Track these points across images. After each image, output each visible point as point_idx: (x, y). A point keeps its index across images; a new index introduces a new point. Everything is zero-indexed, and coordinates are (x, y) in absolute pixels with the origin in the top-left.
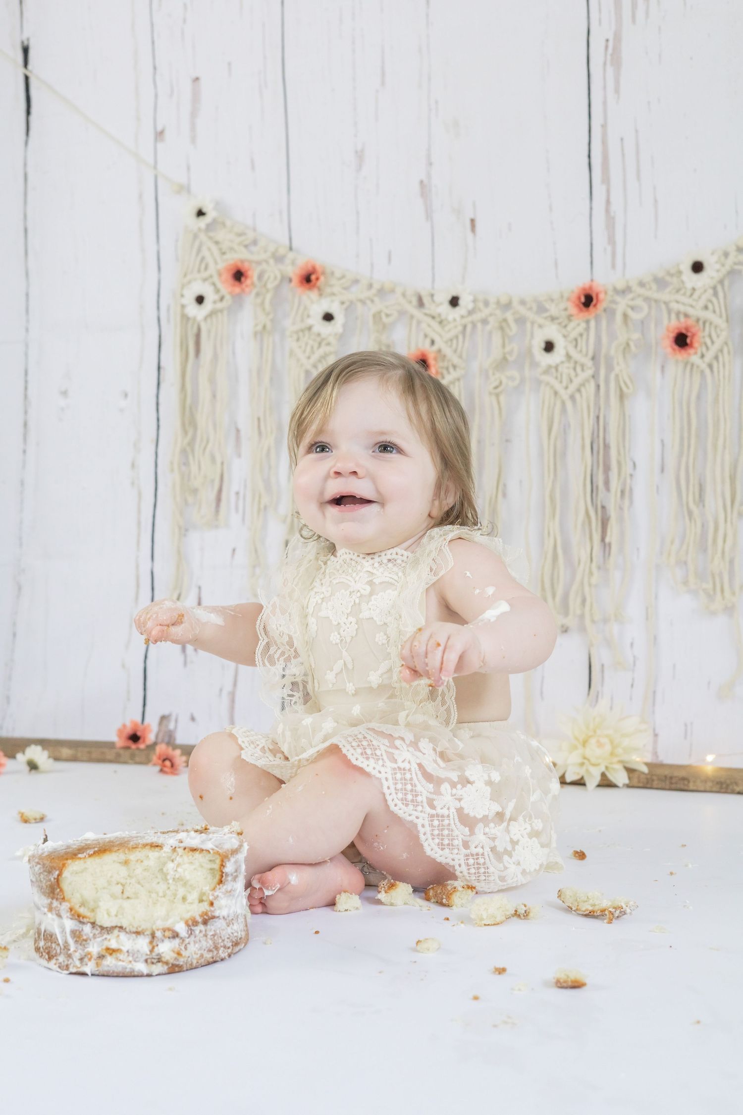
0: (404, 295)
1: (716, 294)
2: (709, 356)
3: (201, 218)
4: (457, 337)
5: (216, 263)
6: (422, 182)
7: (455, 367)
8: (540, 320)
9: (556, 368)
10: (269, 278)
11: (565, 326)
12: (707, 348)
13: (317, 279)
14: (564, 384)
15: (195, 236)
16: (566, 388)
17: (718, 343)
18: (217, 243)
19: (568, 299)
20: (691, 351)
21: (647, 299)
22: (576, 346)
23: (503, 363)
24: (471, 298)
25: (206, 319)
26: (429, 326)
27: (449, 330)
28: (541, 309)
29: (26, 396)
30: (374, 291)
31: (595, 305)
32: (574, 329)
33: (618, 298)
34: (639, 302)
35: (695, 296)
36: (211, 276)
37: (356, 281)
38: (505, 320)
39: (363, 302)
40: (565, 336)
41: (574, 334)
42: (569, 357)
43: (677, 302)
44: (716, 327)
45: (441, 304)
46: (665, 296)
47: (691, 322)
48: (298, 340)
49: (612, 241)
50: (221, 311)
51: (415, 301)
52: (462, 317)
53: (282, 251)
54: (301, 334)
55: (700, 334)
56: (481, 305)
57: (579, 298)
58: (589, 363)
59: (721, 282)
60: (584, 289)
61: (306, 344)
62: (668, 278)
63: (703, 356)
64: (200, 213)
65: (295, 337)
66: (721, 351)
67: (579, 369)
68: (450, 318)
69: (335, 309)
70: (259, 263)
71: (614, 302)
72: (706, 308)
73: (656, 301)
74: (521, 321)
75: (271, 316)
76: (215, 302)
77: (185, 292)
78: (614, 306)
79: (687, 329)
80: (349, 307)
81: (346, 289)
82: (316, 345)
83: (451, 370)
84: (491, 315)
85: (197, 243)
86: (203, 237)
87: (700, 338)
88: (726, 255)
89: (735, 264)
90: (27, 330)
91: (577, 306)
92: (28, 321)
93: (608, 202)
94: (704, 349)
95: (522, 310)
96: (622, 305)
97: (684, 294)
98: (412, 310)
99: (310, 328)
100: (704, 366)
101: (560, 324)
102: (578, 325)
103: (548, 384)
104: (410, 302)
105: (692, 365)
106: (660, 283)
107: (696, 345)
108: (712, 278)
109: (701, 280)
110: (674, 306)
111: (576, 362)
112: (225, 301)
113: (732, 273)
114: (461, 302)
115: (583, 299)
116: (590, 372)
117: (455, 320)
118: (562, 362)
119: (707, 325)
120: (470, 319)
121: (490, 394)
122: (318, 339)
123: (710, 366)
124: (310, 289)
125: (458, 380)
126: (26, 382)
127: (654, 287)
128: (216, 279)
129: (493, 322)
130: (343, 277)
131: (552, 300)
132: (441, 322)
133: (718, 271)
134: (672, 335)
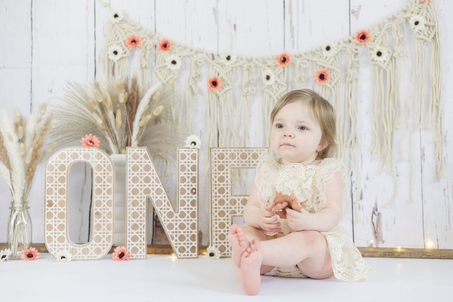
0: (207, 54)
1: (335, 59)
2: (333, 84)
3: (117, 18)
4: (229, 72)
5: (123, 37)
6: (214, 8)
7: (228, 84)
8: (264, 67)
9: (271, 86)
10: (147, 45)
11: (274, 70)
12: (332, 80)
13: (169, 46)
14: (274, 93)
15: (113, 26)
16: (275, 94)
17: (337, 79)
18: (123, 29)
19: (276, 59)
20: (326, 81)
21: (308, 60)
22: (279, 78)
23: (249, 84)
24: (236, 57)
25: (118, 61)
26: (217, 67)
27: (226, 70)
28: (265, 62)
29: (31, 92)
30: (193, 52)
31: (287, 62)
32: (278, 71)
33: (296, 59)
34: (305, 61)
35: (327, 60)
36: (120, 43)
37: (185, 48)
38: (250, 66)
39: (189, 56)
40: (275, 74)
41: (278, 73)
42: (276, 82)
43: (320, 62)
44: (336, 72)
45: (223, 59)
46: (315, 59)
47: (325, 70)
48: (160, 71)
49: (292, 37)
50: (125, 58)
51: (211, 57)
52: (232, 64)
53: (153, 34)
54: (161, 69)
55: (329, 75)
56: (239, 60)
57: (281, 59)
58: (285, 85)
59: (337, 54)
60: (283, 55)
61: (164, 73)
62: (316, 52)
63: (330, 83)
64: (116, 16)
65: (159, 70)
66: (338, 81)
67: (280, 87)
68: (227, 64)
69: (176, 59)
70: (142, 39)
71: (294, 60)
72: (332, 64)
73: (312, 61)
74: (256, 67)
75: (148, 61)
76: (122, 54)
77: (109, 49)
78: (294, 62)
79: (324, 72)
80: (183, 58)
81: (181, 51)
82: (168, 74)
83: (226, 86)
84: (244, 64)
85: (114, 28)
86: (117, 26)
87: (329, 77)
88: (339, 44)
89: (343, 48)
90: (32, 63)
91: (280, 62)
92: (32, 59)
93: (291, 21)
94: (331, 81)
95: (257, 63)
96: (298, 62)
97: (323, 59)
98: (210, 60)
99: (165, 67)
100: (331, 87)
101: (272, 69)
102: (280, 69)
103: (267, 93)
104: (209, 57)
105: (326, 87)
106: (313, 54)
107: (328, 79)
108: (334, 53)
109: (329, 54)
110: (319, 63)
111: (279, 84)
112: (126, 53)
113: (341, 51)
114: (231, 58)
115: (282, 59)
116: (285, 88)
117: (228, 65)
118: (274, 84)
119: (332, 71)
120: (235, 65)
121: (243, 95)
122: (169, 71)
123: (333, 87)
124: (165, 50)
125: (229, 90)
126: (31, 86)
127: (310, 55)
128: (123, 44)
129: (245, 67)
130: (180, 46)
131: (269, 59)
132: (222, 66)
133: (336, 50)
134: (319, 75)
